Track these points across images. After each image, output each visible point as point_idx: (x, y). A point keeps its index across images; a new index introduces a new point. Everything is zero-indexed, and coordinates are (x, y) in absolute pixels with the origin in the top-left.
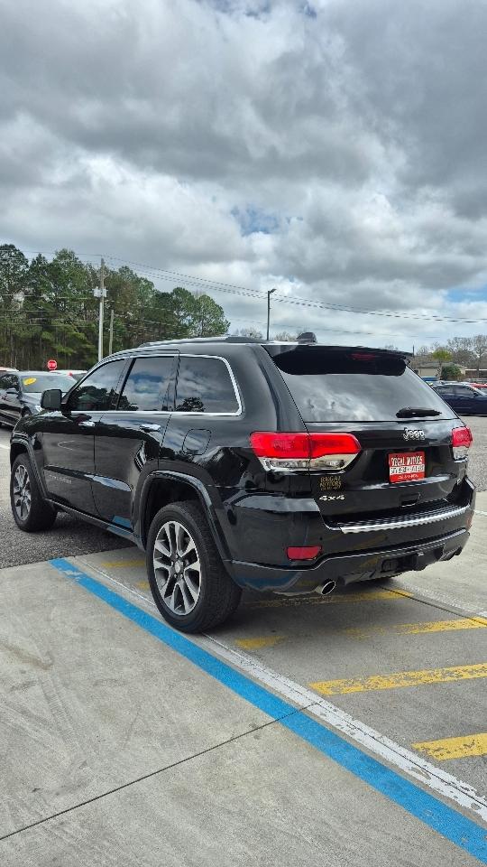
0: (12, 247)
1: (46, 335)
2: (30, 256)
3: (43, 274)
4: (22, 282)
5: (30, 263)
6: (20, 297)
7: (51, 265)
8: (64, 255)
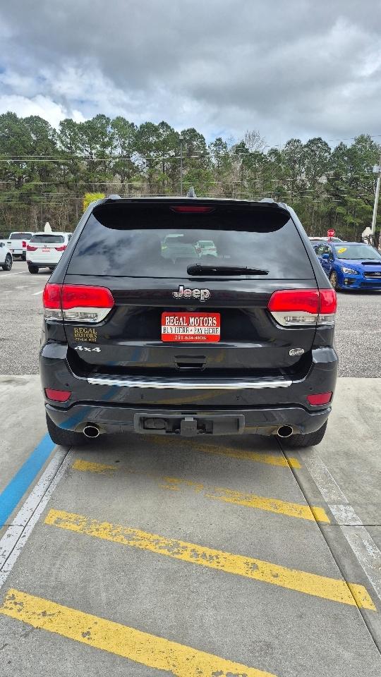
0: (320, 139)
1: (340, 210)
2: (333, 145)
3: (343, 159)
4: (325, 167)
5: (332, 151)
6: (323, 180)
7: (349, 150)
8: (362, 140)
